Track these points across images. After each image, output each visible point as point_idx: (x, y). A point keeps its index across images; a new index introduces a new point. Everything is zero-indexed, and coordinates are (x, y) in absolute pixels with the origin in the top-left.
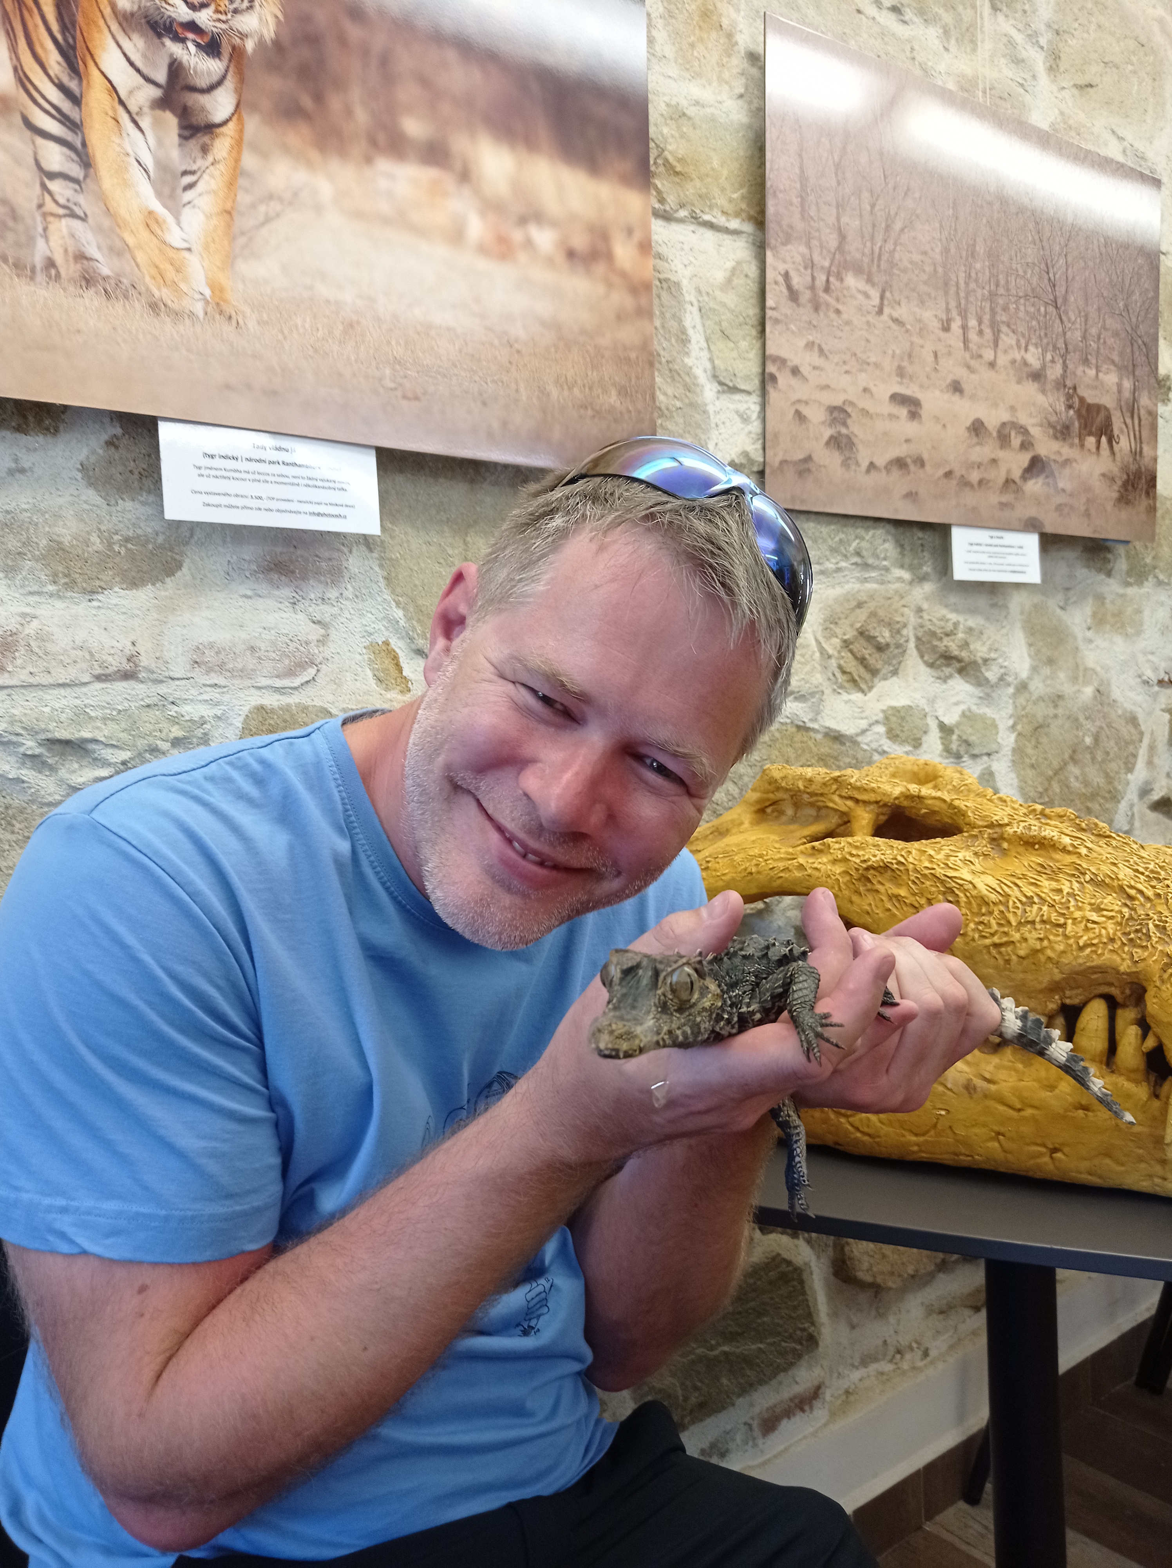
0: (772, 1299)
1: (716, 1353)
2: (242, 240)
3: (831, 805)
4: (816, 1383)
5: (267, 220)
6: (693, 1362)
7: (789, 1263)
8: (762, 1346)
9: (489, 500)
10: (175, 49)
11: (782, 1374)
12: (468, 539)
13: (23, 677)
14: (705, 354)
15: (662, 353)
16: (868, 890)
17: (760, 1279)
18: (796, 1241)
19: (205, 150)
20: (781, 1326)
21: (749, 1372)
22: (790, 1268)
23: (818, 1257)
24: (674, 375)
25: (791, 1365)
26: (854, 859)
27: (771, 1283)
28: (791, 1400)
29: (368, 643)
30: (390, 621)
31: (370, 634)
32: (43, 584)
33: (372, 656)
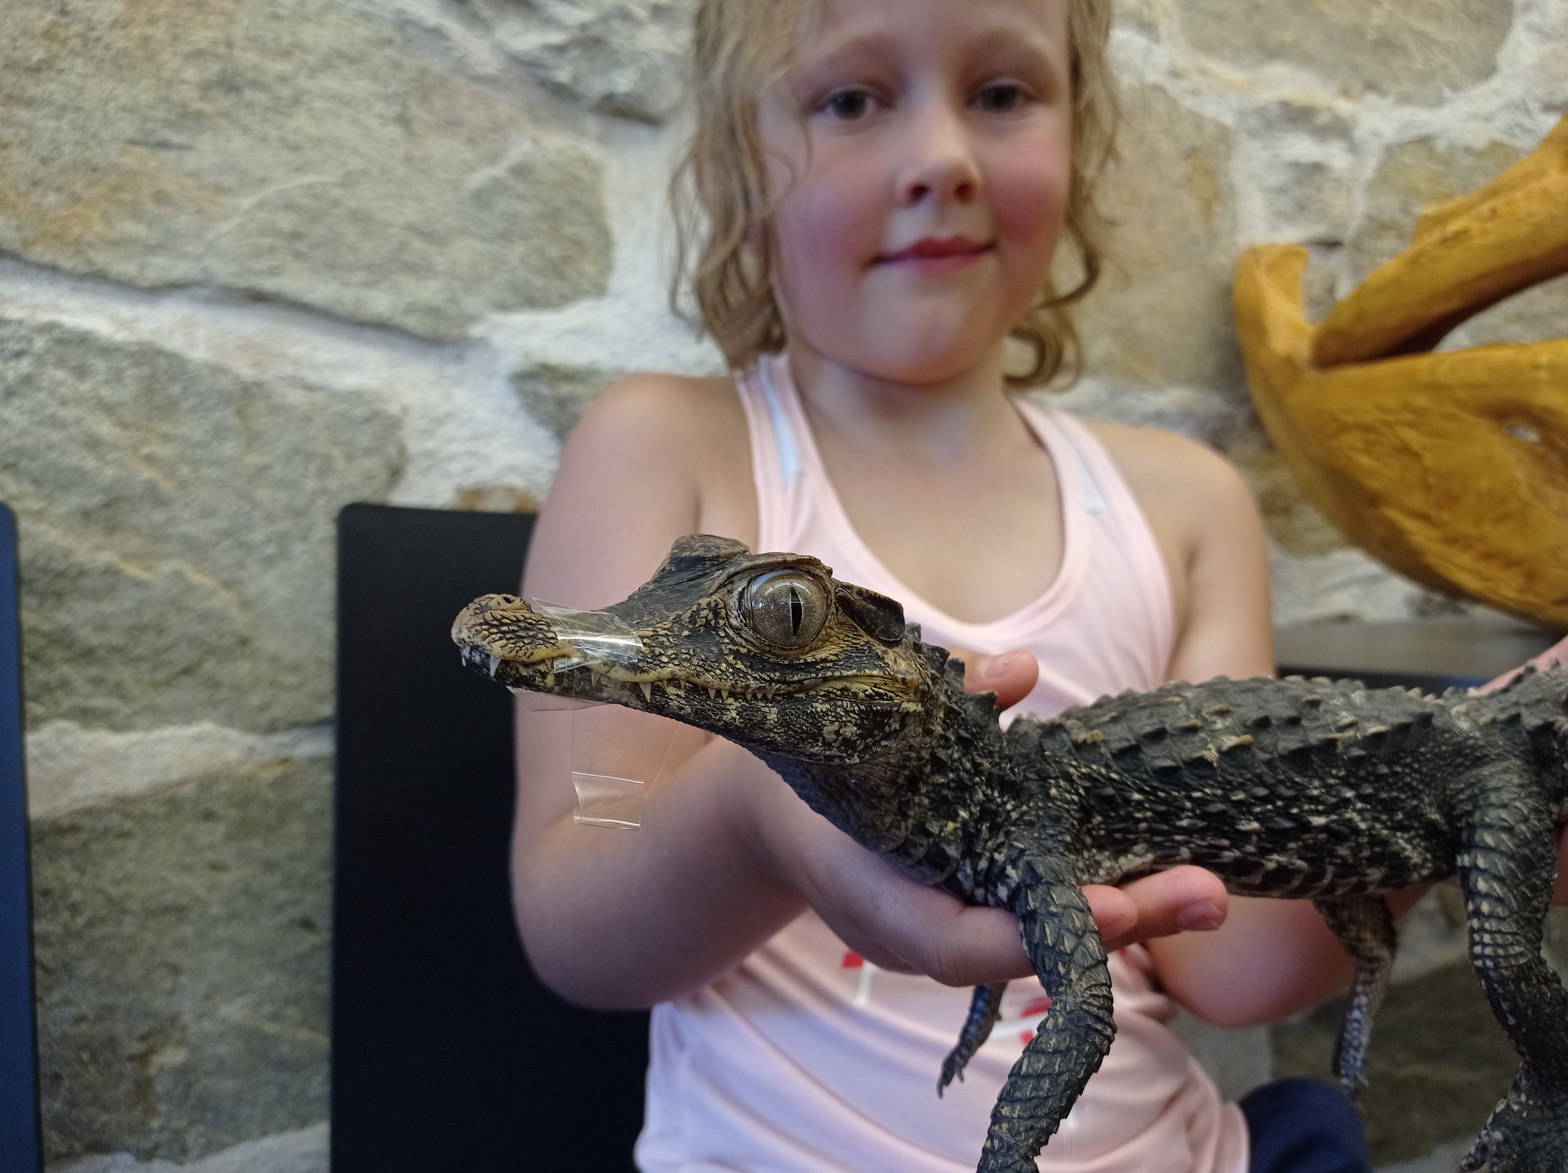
1: (1405, 1073)
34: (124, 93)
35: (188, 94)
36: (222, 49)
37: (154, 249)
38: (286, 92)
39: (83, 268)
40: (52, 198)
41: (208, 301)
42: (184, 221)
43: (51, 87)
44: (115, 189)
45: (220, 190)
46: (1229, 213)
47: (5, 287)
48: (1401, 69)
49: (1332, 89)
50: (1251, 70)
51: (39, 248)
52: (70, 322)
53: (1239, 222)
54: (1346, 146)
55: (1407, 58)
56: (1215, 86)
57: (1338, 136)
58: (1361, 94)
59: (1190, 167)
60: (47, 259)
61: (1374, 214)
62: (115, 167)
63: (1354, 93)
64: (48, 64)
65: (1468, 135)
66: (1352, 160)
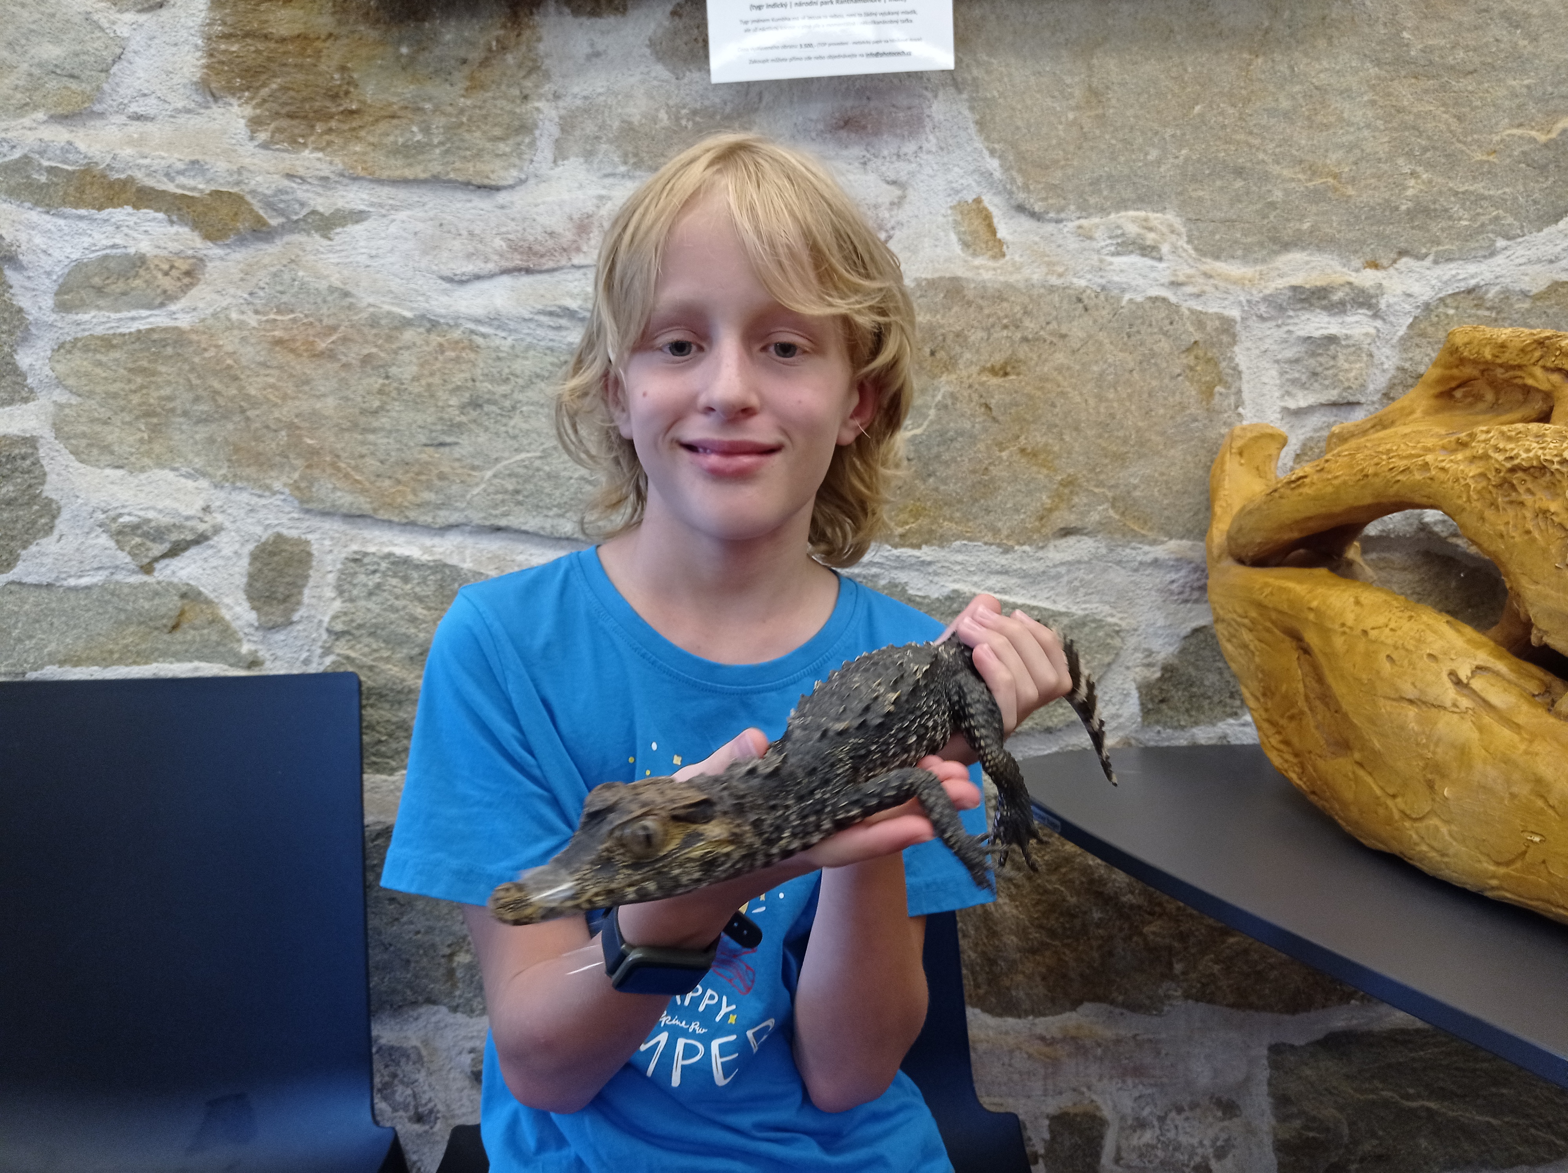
3: (1531, 382)
6: (1373, 1103)
8: (1494, 1122)
20: (1533, 1108)
21: (1466, 1146)
25: (1544, 1161)
26: (1496, 456)
29: (955, 203)
30: (982, 174)
31: (957, 192)
32: (615, 166)
33: (959, 218)
34: (420, 418)
35: (454, 414)
36: (470, 384)
37: (439, 507)
38: (507, 404)
39: (404, 521)
40: (387, 483)
41: (471, 533)
42: (455, 489)
43: (384, 420)
44: (418, 474)
45: (474, 468)
46: (1233, 390)
47: (367, 534)
48: (1442, 230)
49: (1357, 262)
50: (1264, 261)
51: (381, 512)
52: (398, 551)
53: (1246, 395)
54: (1370, 313)
55: (1450, 218)
56: (1222, 284)
57: (1361, 305)
58: (1394, 261)
59: (1192, 357)
60: (386, 517)
61: (1407, 365)
62: (417, 461)
63: (1385, 262)
64: (381, 408)
65: (1527, 278)
66: (1379, 323)
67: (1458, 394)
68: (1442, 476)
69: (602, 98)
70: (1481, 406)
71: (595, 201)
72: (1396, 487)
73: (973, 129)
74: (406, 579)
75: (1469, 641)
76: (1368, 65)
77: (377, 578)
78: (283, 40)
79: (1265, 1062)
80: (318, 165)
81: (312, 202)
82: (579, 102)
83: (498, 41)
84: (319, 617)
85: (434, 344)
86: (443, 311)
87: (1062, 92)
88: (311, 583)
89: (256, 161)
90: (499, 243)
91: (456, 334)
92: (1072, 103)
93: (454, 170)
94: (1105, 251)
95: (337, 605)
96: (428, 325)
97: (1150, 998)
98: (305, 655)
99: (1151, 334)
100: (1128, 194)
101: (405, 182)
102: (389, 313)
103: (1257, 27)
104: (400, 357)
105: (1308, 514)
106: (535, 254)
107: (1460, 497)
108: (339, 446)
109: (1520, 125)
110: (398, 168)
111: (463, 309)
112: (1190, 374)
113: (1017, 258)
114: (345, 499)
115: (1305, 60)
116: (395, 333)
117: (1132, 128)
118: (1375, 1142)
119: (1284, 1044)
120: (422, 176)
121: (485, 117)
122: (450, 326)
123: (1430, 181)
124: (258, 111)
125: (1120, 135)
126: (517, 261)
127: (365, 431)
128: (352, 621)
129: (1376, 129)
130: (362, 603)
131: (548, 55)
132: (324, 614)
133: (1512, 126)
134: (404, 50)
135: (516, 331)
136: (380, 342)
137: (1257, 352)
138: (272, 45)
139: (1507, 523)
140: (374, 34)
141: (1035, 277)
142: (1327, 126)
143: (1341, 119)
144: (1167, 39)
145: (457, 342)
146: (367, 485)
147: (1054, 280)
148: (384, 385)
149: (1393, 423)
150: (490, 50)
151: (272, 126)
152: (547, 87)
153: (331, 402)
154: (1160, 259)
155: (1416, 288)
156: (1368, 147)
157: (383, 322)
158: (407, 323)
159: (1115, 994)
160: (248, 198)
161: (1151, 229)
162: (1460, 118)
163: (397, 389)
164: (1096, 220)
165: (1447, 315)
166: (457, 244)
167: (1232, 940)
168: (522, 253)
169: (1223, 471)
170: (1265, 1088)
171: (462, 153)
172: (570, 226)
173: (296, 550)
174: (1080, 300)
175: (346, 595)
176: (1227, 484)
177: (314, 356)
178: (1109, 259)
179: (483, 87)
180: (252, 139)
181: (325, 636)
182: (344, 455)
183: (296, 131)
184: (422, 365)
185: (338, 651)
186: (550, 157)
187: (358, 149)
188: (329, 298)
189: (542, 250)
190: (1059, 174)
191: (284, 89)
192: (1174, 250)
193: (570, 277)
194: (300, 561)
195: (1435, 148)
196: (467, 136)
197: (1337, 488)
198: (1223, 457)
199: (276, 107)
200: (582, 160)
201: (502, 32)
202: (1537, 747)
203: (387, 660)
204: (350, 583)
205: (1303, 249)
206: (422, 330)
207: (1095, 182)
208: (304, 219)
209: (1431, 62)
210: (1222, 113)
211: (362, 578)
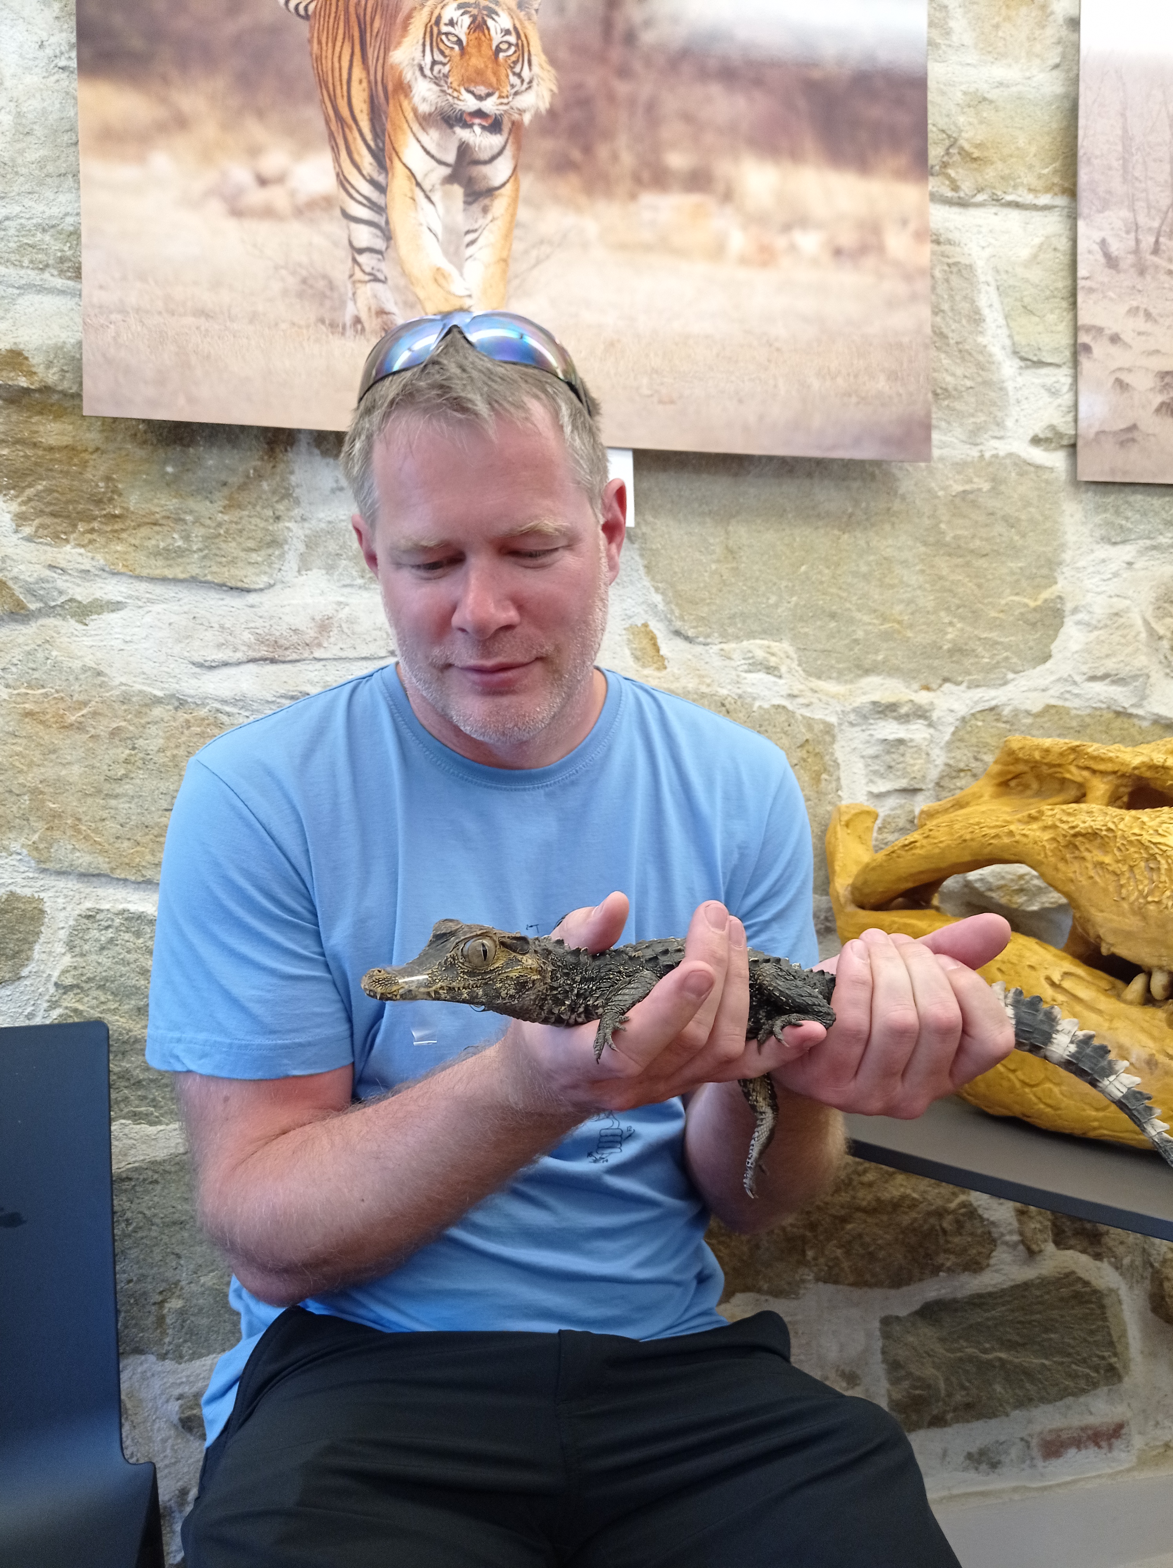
0: (1062, 1316)
1: (990, 1356)
2: (516, 282)
3: (1068, 776)
4: (1117, 1419)
5: (538, 262)
6: (961, 1359)
7: (1086, 1283)
8: (1047, 1362)
9: (752, 491)
10: (462, 134)
11: (1071, 1398)
12: (730, 528)
13: (334, 652)
14: (1004, 331)
15: (950, 335)
16: (1076, 858)
17: (1048, 1293)
18: (1098, 1263)
19: (485, 210)
20: (1073, 1347)
21: (1028, 1386)
22: (1088, 1289)
23: (1131, 1288)
24: (964, 355)
25: (1083, 1391)
26: (1062, 825)
27: (1062, 1299)
28: (1083, 1429)
29: (627, 626)
30: (649, 605)
31: (630, 617)
32: (354, 579)
33: (631, 637)
39: (140, 879)
44: (157, 836)
46: (834, 777)
47: (101, 892)
48: (972, 664)
49: (916, 686)
50: (851, 682)
51: (118, 871)
52: (133, 908)
53: (843, 782)
54: (926, 723)
55: (976, 656)
56: (824, 698)
57: (920, 717)
58: (940, 686)
59: (804, 752)
60: (122, 876)
61: (951, 762)
62: (157, 824)
63: (934, 686)
64: (126, 776)
65: (1028, 702)
66: (932, 731)
67: (1013, 783)
68: (1024, 840)
69: (344, 524)
70: (1029, 793)
71: (335, 606)
72: (990, 848)
73: (642, 571)
74: (138, 934)
75: (1055, 955)
76: (918, 545)
77: (110, 934)
78: (51, 449)
79: (878, 1333)
80: (80, 559)
81: (70, 592)
82: (323, 525)
83: (255, 470)
84: (48, 972)
85: (181, 720)
86: (192, 692)
87: (706, 548)
88: (42, 939)
89: (18, 551)
90: (247, 636)
91: (203, 712)
92: (714, 557)
93: (212, 573)
94: (740, 669)
95: (67, 960)
96: (177, 704)
97: (789, 1283)
98: (29, 1009)
99: (776, 733)
100: (755, 627)
101: (164, 580)
102: (140, 691)
103: (844, 512)
104: (147, 731)
105: (921, 869)
106: (280, 647)
107: (1039, 854)
108: (80, 810)
109: (1017, 594)
110: (159, 568)
111: (211, 691)
112: (803, 764)
113: (676, 671)
114: (84, 860)
115: (877, 538)
116: (144, 710)
117: (757, 579)
118: (963, 1393)
119: (891, 1317)
120: (181, 576)
121: (241, 531)
122: (197, 705)
123: (962, 630)
124: (24, 508)
125: (749, 584)
126: (263, 652)
127: (108, 796)
128: (82, 975)
129: (925, 590)
130: (94, 957)
131: (298, 486)
132: (53, 968)
133: (1012, 594)
134: (169, 469)
135: (258, 711)
136: (129, 717)
137: (848, 749)
138: (40, 453)
139: (1075, 872)
140: (141, 453)
141: (691, 686)
142: (892, 586)
143: (902, 582)
144: (782, 516)
145: (203, 719)
146: (107, 846)
147: (704, 689)
148: (131, 755)
149: (967, 804)
150: (248, 477)
151: (37, 522)
152: (296, 511)
153: (76, 769)
154: (780, 677)
155: (956, 706)
156: (921, 602)
157: (134, 699)
158: (157, 701)
159: (761, 1283)
160: (10, 583)
161: (773, 654)
162: (980, 586)
163: (143, 759)
164: (732, 645)
165: (977, 727)
166: (209, 635)
167: (849, 1227)
168: (268, 645)
169: (837, 839)
170: (879, 1357)
171: (219, 559)
172: (312, 625)
173: (29, 907)
174: (723, 705)
175: (77, 949)
176: (841, 849)
177: (64, 727)
178: (744, 675)
179: (240, 507)
180: (16, 532)
181: (52, 990)
182: (85, 818)
183: (59, 528)
184: (168, 739)
185: (65, 1004)
186: (296, 568)
187: (119, 548)
188: (82, 677)
189: (287, 644)
190: (706, 609)
191: (49, 491)
192: (790, 671)
193: (310, 667)
194: (32, 919)
195: (965, 606)
196: (223, 545)
197: (943, 850)
198: (835, 828)
199: (41, 506)
200: (324, 572)
201: (259, 463)
202: (1117, 1024)
203: (115, 1011)
204: (81, 938)
205: (879, 674)
206: (170, 707)
207: (732, 617)
208: (62, 606)
209: (959, 547)
210: (820, 573)
211: (94, 933)
